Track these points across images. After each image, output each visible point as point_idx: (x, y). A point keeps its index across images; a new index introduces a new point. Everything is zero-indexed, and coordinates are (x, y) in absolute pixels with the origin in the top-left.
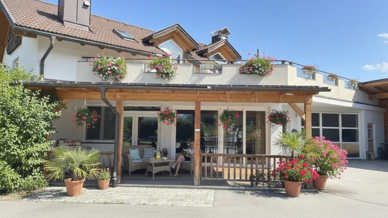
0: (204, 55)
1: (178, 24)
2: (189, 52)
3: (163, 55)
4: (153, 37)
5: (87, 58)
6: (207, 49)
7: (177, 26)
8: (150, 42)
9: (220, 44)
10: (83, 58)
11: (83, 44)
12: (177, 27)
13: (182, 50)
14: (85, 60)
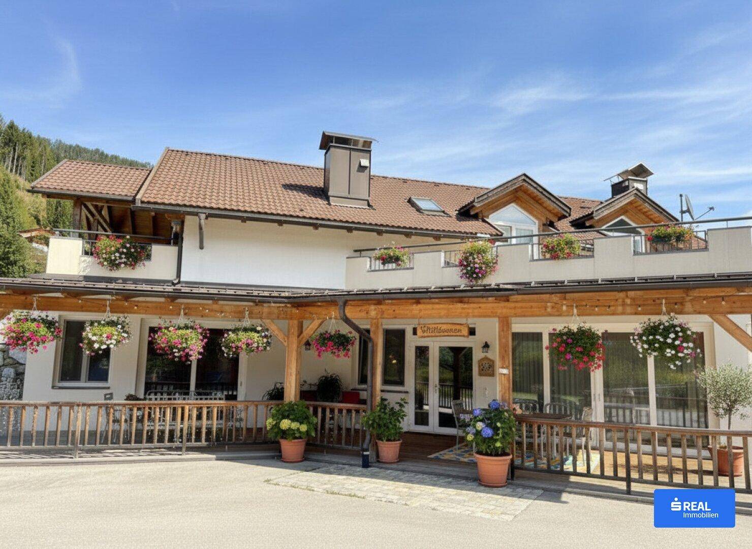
0: (587, 224)
1: (525, 175)
2: (551, 224)
3: (491, 235)
4: (475, 204)
5: (360, 251)
6: (592, 213)
7: (523, 177)
8: (472, 213)
9: (624, 200)
10: (356, 251)
11: (350, 230)
12: (524, 180)
13: (537, 222)
14: (358, 254)
